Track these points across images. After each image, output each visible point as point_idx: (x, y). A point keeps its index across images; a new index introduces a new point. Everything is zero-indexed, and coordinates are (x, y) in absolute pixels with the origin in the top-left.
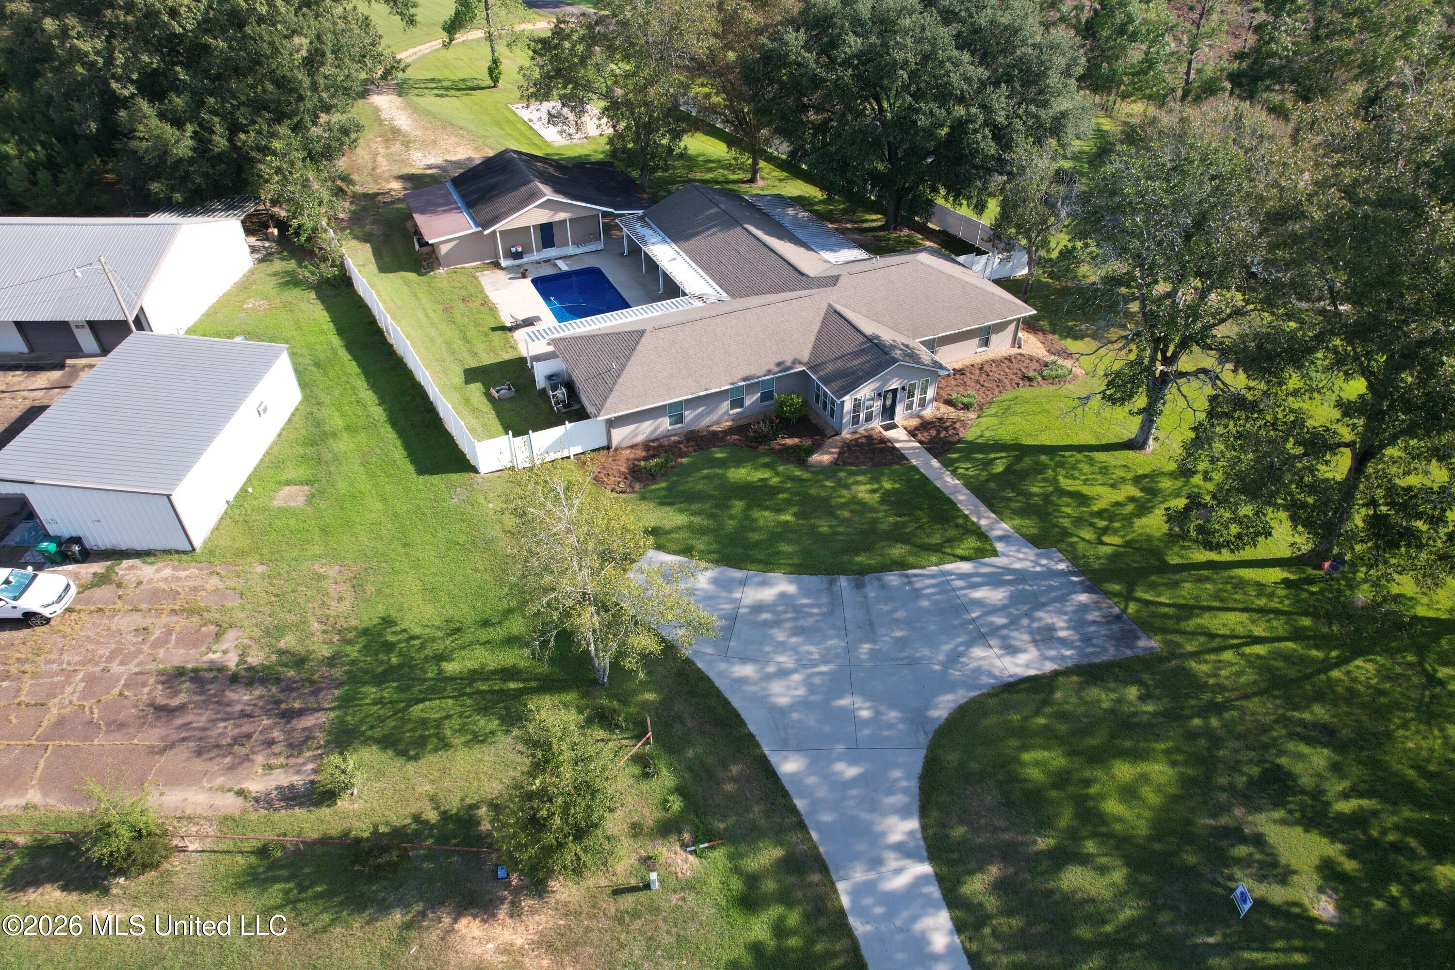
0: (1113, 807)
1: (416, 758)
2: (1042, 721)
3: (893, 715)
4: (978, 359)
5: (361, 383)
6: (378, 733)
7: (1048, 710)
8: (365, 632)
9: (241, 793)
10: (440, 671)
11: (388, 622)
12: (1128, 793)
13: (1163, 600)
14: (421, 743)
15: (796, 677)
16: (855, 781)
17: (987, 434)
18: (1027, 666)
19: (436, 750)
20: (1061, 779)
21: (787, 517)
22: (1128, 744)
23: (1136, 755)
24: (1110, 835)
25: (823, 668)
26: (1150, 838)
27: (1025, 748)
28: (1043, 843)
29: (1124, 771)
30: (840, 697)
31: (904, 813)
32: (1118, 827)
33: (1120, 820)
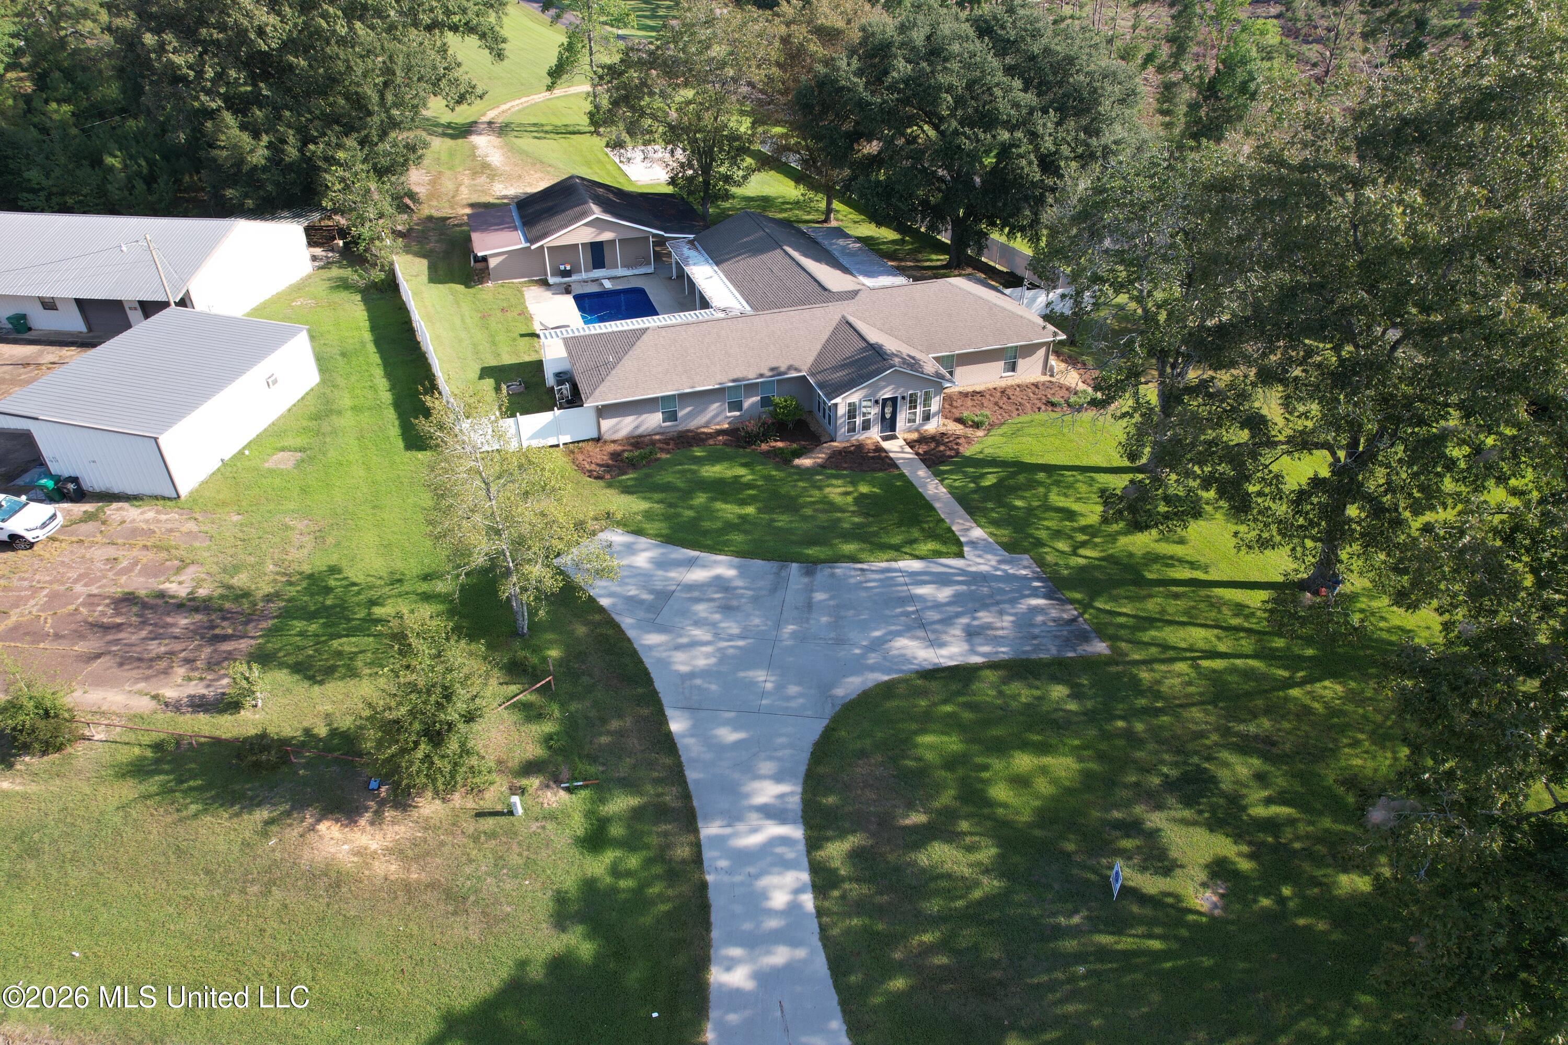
0: (1000, 792)
1: (321, 683)
2: (948, 708)
3: (793, 690)
4: (1003, 383)
5: (378, 372)
6: (291, 660)
7: (961, 699)
8: (311, 576)
9: (155, 697)
10: (369, 614)
11: (334, 570)
12: (1021, 782)
13: (1124, 610)
14: (329, 672)
15: (708, 649)
16: (737, 745)
17: (987, 451)
18: (951, 658)
19: (342, 678)
20: (951, 763)
21: (750, 510)
22: (1036, 738)
23: (1043, 749)
24: (991, 817)
25: (741, 643)
26: (1030, 825)
27: (923, 731)
28: (917, 818)
29: (1023, 762)
30: (748, 668)
31: (778, 778)
32: (1000, 811)
33: (1005, 805)
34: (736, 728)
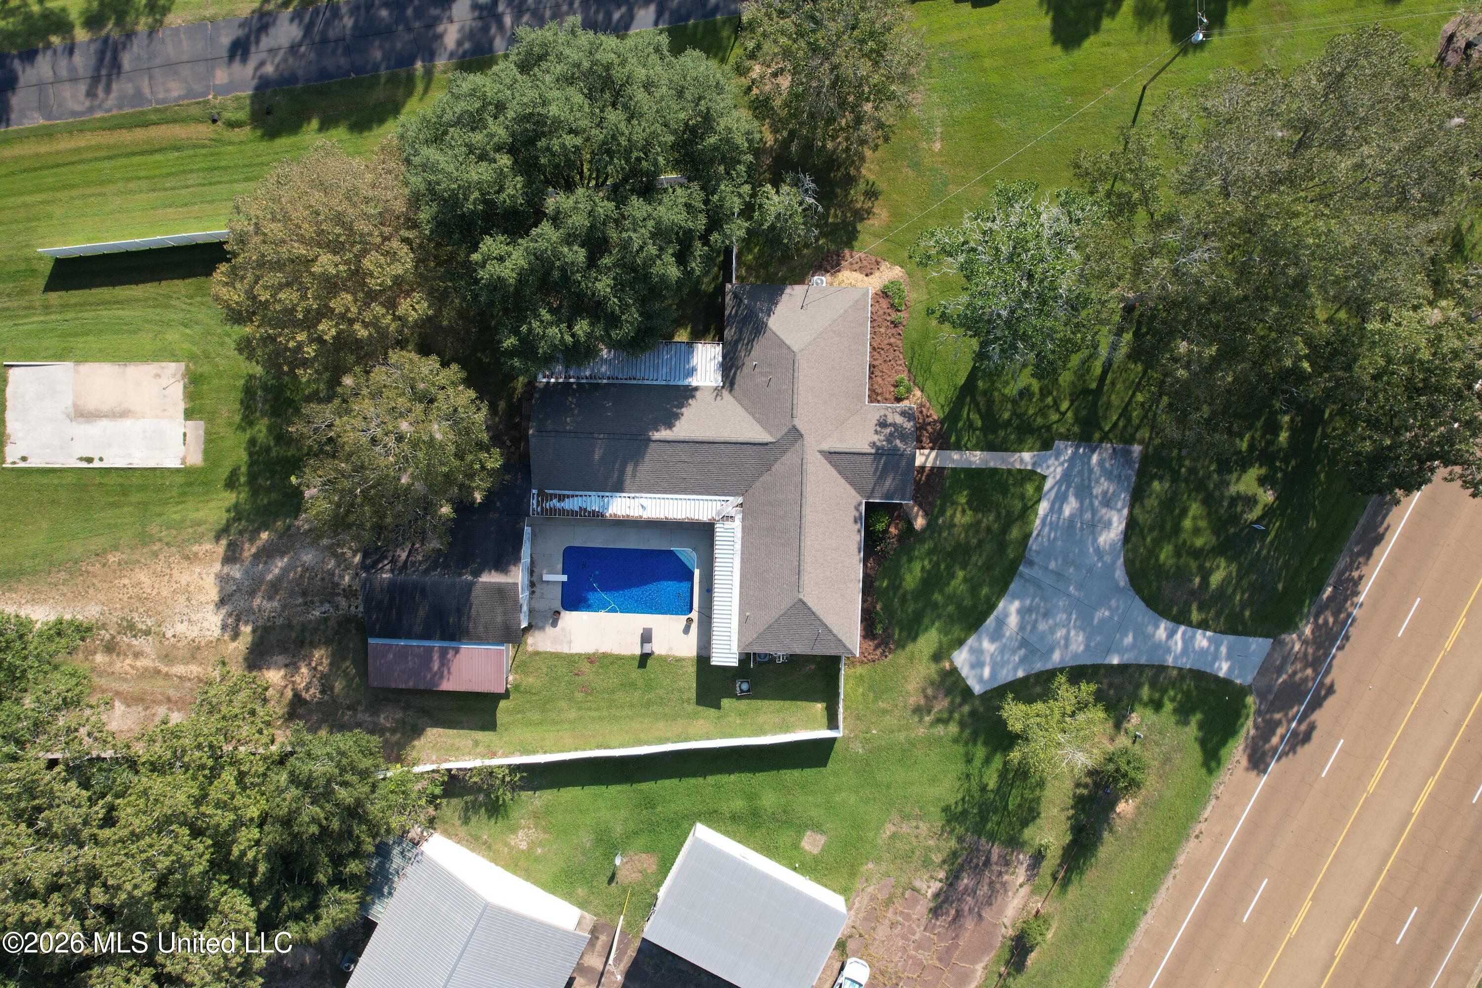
0: (1199, 542)
1: (1039, 814)
2: (1149, 540)
3: (1113, 603)
6: (1018, 827)
7: (1146, 531)
9: (1021, 886)
12: (1197, 531)
14: (1031, 810)
15: (1072, 633)
16: (1135, 638)
18: (1120, 523)
19: (1038, 804)
20: (1178, 553)
22: (1177, 511)
23: (1184, 512)
24: (1209, 552)
25: (1074, 617)
26: (1218, 539)
27: (1157, 558)
28: (1197, 580)
29: (1187, 524)
30: (1093, 619)
31: (1157, 627)
32: (1207, 547)
33: (1205, 544)
34: (1127, 636)
